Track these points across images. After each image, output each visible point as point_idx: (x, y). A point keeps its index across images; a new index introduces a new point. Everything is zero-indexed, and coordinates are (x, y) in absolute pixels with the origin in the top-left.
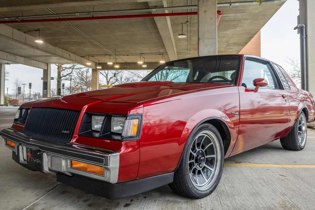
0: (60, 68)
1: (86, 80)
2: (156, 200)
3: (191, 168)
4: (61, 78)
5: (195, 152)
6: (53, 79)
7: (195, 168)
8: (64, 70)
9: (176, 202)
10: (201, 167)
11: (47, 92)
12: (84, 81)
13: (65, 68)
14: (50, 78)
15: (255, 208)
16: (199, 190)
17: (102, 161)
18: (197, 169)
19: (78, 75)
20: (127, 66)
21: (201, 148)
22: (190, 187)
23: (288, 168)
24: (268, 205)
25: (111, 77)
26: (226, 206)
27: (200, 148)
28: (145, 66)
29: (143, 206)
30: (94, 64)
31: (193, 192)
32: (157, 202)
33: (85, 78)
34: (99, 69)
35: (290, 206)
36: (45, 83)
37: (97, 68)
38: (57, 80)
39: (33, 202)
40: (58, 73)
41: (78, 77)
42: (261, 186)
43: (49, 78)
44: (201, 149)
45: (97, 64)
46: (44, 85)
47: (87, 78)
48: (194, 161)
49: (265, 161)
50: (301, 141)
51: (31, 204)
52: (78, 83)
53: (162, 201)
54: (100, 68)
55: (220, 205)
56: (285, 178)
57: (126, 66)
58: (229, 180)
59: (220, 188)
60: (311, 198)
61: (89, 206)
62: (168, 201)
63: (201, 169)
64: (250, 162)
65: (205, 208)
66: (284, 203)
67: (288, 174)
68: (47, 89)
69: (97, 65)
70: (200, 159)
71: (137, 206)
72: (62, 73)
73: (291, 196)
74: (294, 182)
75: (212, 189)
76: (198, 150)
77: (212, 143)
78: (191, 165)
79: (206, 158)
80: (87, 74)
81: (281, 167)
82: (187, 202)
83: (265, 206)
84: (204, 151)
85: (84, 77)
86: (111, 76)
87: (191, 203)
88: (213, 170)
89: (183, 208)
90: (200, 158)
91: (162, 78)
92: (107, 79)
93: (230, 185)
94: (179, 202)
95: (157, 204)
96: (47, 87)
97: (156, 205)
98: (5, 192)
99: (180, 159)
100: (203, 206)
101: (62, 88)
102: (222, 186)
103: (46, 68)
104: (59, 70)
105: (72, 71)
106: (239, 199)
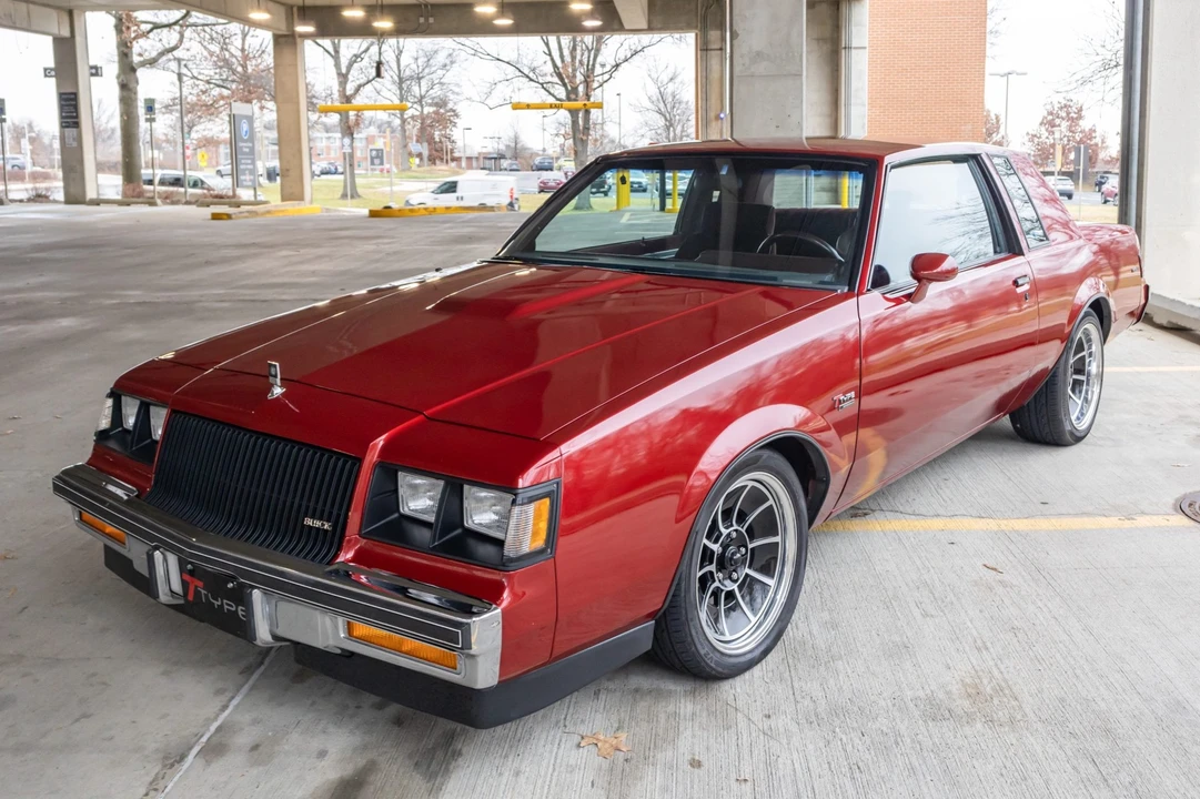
0: (128, 28)
1: (242, 66)
2: (599, 690)
3: (703, 588)
4: (134, 70)
5: (716, 542)
6: (96, 74)
7: (718, 588)
8: (145, 35)
9: (658, 694)
10: (735, 581)
11: (79, 139)
12: (234, 72)
13: (149, 26)
14: (87, 68)
15: (890, 704)
16: (730, 656)
17: (453, 639)
18: (722, 590)
19: (205, 47)
20: (427, 20)
21: (734, 523)
22: (702, 652)
23: (1016, 532)
24: (928, 692)
25: (355, 55)
26: (807, 702)
27: (732, 525)
28: (506, 22)
29: (563, 717)
30: (282, 11)
31: (713, 665)
32: (603, 696)
33: (236, 57)
34: (305, 36)
35: (992, 689)
36: (66, 100)
37: (294, 31)
38: (115, 81)
39: (216, 719)
40: (118, 47)
41: (205, 53)
42: (919, 617)
43: (83, 72)
44: (735, 527)
45: (295, 9)
46: (62, 108)
47: (246, 58)
48: (713, 568)
49: (949, 502)
50: (1076, 412)
51: (213, 728)
52: (208, 82)
53: (618, 694)
54: (310, 29)
55: (791, 697)
56: (999, 577)
57: (422, 20)
58: (826, 594)
59: (795, 630)
60: (1058, 655)
61: (395, 723)
62: (637, 690)
63: (735, 587)
64: (901, 509)
65: (746, 711)
66: (977, 681)
67: (1011, 558)
68: (77, 125)
69: (296, 16)
70: (731, 559)
71: (544, 717)
72: (136, 48)
73: (1001, 652)
74: (1023, 593)
75: (768, 642)
76: (725, 532)
77: (771, 502)
78: (705, 581)
79: (753, 549)
80: (244, 40)
81: (996, 528)
82: (693, 692)
83: (921, 694)
84: (743, 531)
85: (233, 55)
86: (355, 52)
87: (703, 694)
88: (771, 582)
89: (682, 717)
90: (733, 554)
91: (578, 57)
92: (337, 65)
93: (826, 616)
94: (670, 692)
95: (602, 706)
96: (77, 117)
97: (601, 710)
98: (104, 683)
99: (673, 580)
100: (740, 704)
101: (147, 120)
102: (800, 625)
103: (66, 33)
104: (125, 35)
105: (182, 36)
106: (849, 672)
